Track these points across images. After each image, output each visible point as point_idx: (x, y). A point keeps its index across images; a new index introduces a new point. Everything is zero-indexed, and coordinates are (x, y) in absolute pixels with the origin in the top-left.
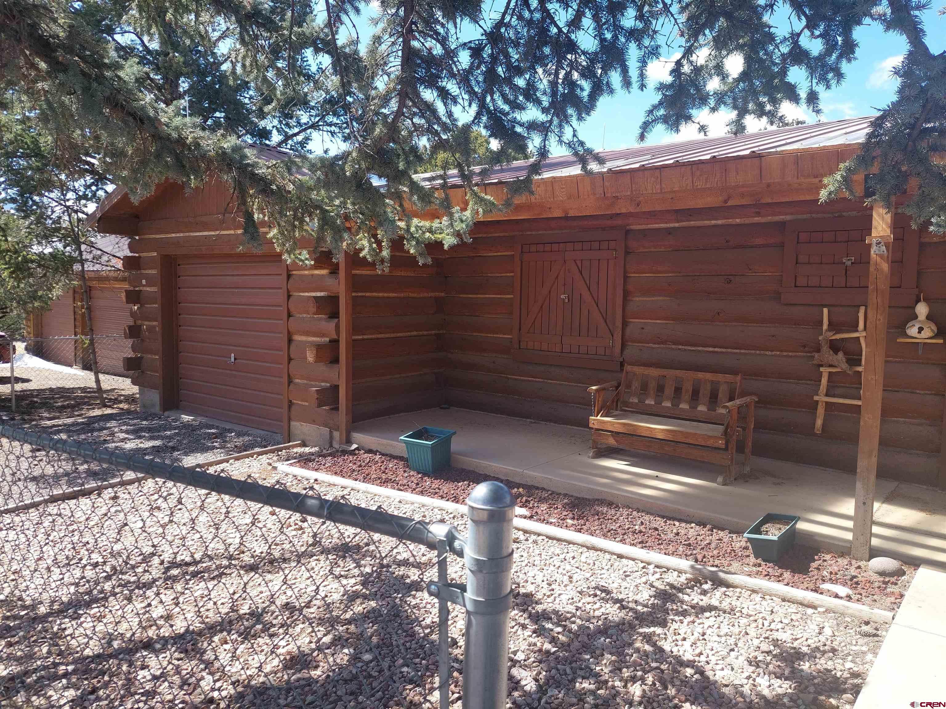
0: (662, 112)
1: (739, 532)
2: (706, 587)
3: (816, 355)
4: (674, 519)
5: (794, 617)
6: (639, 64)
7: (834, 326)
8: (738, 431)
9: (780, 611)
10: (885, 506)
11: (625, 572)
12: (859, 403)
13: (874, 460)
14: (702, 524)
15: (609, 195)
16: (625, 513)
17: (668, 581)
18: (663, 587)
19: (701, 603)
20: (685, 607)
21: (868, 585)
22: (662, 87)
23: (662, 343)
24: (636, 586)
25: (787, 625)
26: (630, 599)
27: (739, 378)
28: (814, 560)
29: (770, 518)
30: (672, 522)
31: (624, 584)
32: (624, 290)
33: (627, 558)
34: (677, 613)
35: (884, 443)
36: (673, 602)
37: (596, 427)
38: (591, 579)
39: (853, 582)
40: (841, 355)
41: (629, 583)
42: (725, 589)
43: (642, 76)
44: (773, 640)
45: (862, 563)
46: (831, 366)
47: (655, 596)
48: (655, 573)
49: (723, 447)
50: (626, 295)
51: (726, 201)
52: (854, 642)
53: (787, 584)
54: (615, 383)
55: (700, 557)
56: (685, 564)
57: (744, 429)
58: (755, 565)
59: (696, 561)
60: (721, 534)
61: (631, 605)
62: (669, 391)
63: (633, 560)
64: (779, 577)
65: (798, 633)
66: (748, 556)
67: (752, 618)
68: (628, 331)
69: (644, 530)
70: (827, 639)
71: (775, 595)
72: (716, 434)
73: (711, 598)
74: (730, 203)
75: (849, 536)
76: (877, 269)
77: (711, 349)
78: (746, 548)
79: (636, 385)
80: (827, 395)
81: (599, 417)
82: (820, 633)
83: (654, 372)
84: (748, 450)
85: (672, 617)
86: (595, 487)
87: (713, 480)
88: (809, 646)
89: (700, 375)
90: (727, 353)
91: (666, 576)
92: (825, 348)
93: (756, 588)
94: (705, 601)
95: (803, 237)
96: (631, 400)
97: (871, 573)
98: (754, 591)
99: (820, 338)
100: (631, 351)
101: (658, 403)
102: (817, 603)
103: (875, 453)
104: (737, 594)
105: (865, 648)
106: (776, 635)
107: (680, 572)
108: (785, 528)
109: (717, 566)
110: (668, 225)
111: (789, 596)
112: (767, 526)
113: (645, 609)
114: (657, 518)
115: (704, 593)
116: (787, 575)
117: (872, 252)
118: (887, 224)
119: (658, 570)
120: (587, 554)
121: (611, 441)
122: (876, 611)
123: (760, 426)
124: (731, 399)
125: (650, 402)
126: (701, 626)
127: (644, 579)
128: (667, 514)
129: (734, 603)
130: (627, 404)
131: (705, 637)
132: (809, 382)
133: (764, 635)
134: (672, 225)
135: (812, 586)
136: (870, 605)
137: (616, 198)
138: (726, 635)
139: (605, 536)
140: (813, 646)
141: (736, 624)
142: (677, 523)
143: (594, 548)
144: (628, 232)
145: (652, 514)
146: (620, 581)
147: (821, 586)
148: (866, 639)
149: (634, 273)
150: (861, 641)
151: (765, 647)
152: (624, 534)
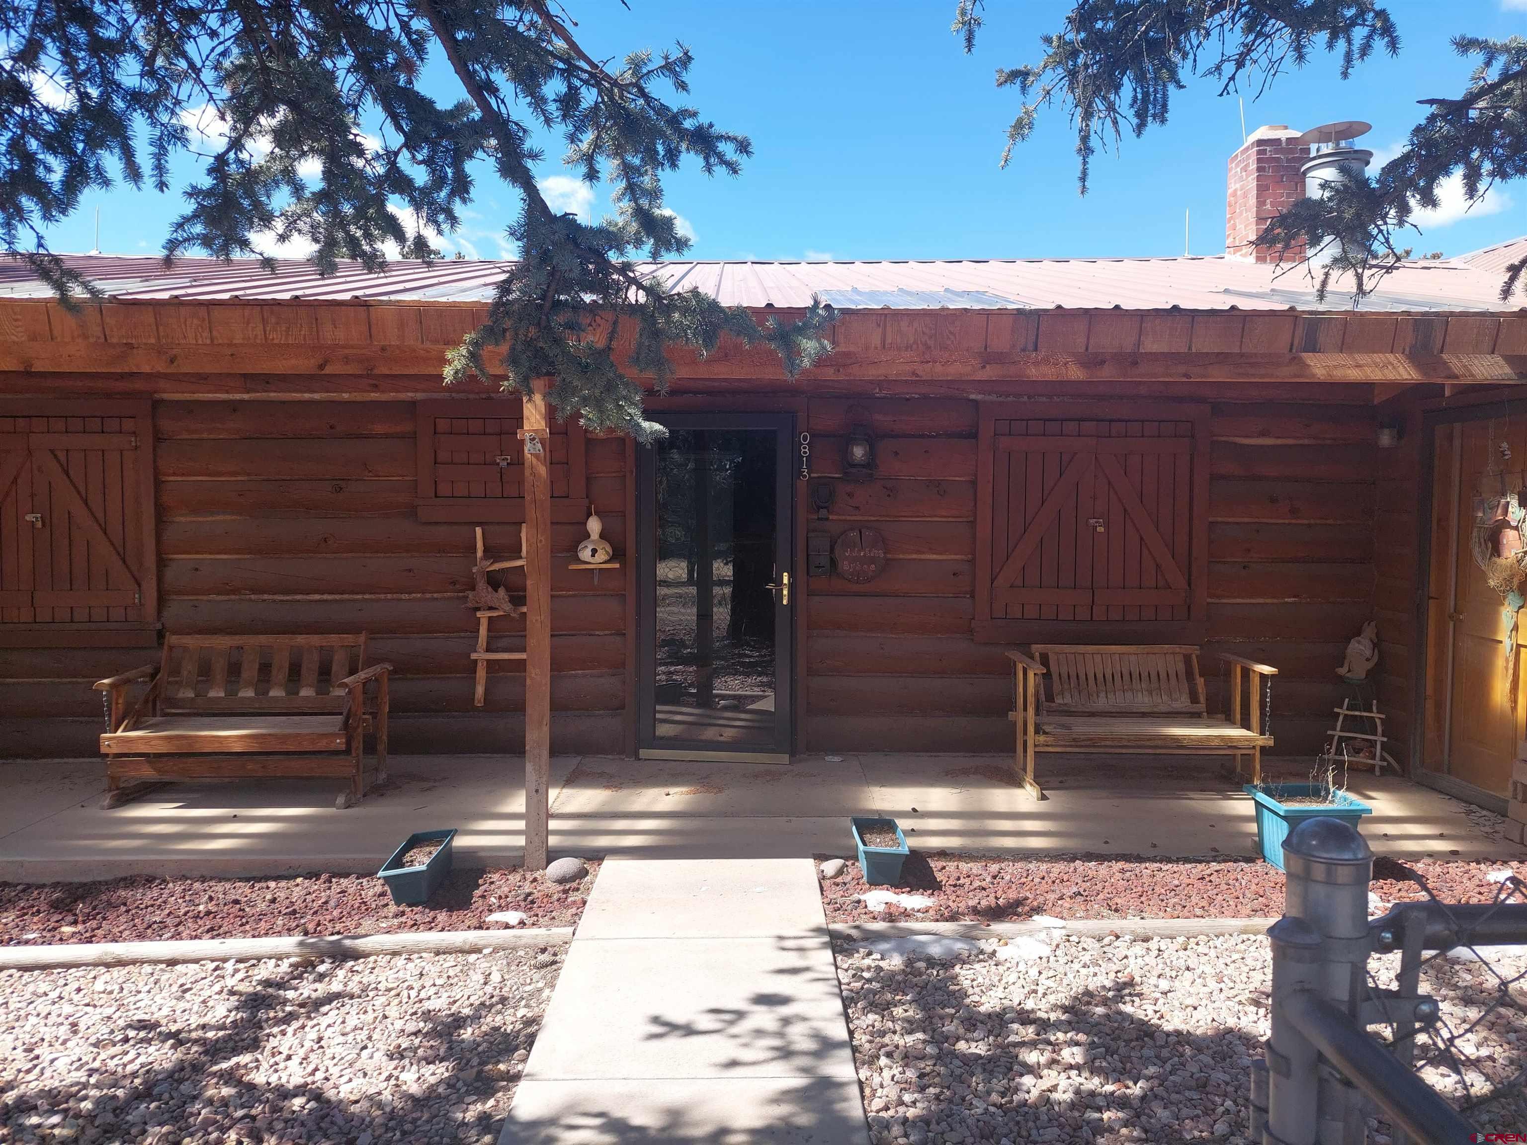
0: (198, 229)
1: (370, 874)
2: (322, 968)
3: (471, 594)
4: (267, 879)
5: (451, 973)
6: (153, 149)
7: (491, 552)
8: (365, 720)
9: (433, 969)
10: (565, 790)
11: (181, 986)
12: (523, 656)
13: (546, 729)
14: (312, 875)
15: (115, 340)
16: (179, 889)
17: (258, 978)
18: (251, 989)
19: (314, 995)
20: (288, 1009)
21: (545, 900)
22: (194, 193)
23: (234, 591)
24: (204, 1002)
25: (442, 986)
26: (193, 1026)
27: (362, 638)
28: (478, 886)
29: (415, 842)
30: (264, 885)
31: (182, 1005)
32: (156, 504)
33: (185, 961)
34: (278, 1022)
35: (557, 706)
36: (270, 1007)
37: (115, 750)
38: (115, 1017)
39: (528, 903)
40: (502, 591)
41: (193, 1001)
42: (351, 963)
43: (160, 168)
44: (423, 1013)
45: (538, 874)
46: (491, 608)
47: (237, 1008)
48: (236, 971)
49: (343, 747)
50: (161, 514)
51: (321, 367)
52: (528, 981)
53: (443, 930)
54: (148, 669)
55: (311, 927)
56: (288, 943)
57: (374, 715)
58: (396, 916)
59: (306, 933)
60: (344, 882)
61: (194, 1035)
62: (250, 671)
63: (196, 961)
64: (430, 923)
65: (457, 993)
66: (387, 905)
67: (393, 993)
68: (170, 574)
69: (214, 909)
70: (495, 988)
71: (425, 950)
72: (330, 730)
73: (330, 984)
74: (328, 370)
75: (521, 841)
76: (533, 474)
77: (317, 597)
78: (383, 894)
79: (189, 668)
80: (488, 650)
81: (119, 733)
82: (485, 984)
83: (224, 642)
84: (382, 747)
85: (268, 1031)
86: (117, 858)
87: (331, 804)
88: (472, 1005)
89: (301, 639)
90: (342, 601)
91: (256, 971)
92: (481, 585)
93: (397, 948)
94: (322, 989)
95: (442, 425)
96: (181, 695)
97: (549, 884)
98: (395, 954)
99: (474, 570)
100: (176, 610)
101: (231, 693)
102: (481, 943)
103: (547, 719)
104: (371, 965)
105: (540, 985)
106: (428, 1005)
107: (279, 958)
108: (435, 851)
109: (338, 933)
110: (231, 397)
111: (444, 944)
112: (411, 853)
113: (221, 1033)
114: (238, 884)
115: (321, 977)
116: (442, 916)
117: (526, 451)
118: (540, 413)
119: (241, 966)
120: (107, 977)
121: (148, 773)
122: (555, 930)
123: (399, 707)
124: (353, 671)
125: (217, 693)
126: (317, 1028)
127: (217, 988)
128: (254, 874)
129: (365, 980)
130: (172, 702)
131: (322, 1043)
132: (462, 634)
133: (410, 1011)
134: (238, 396)
135: (475, 922)
136: (546, 926)
137: (130, 346)
138: (355, 1029)
139: (141, 937)
140: (477, 1003)
141: (370, 1009)
142: (272, 884)
143: (121, 963)
144: (156, 404)
145: (228, 880)
146: (174, 1002)
147: (487, 919)
148: (543, 971)
149: (174, 474)
150: (536, 977)
151: (411, 1027)
152: (177, 926)
